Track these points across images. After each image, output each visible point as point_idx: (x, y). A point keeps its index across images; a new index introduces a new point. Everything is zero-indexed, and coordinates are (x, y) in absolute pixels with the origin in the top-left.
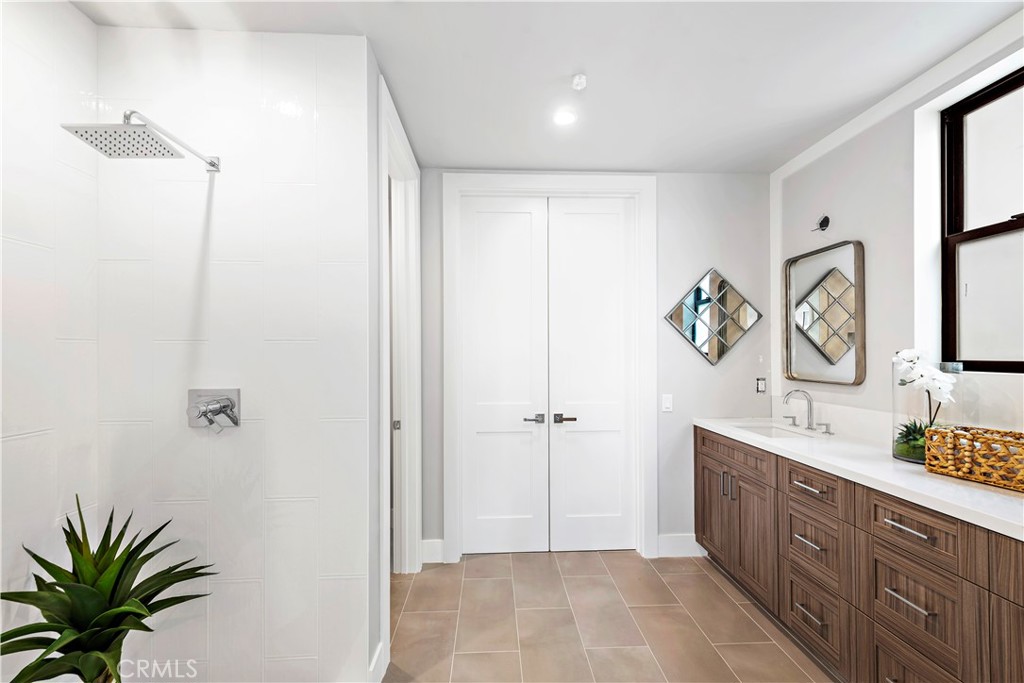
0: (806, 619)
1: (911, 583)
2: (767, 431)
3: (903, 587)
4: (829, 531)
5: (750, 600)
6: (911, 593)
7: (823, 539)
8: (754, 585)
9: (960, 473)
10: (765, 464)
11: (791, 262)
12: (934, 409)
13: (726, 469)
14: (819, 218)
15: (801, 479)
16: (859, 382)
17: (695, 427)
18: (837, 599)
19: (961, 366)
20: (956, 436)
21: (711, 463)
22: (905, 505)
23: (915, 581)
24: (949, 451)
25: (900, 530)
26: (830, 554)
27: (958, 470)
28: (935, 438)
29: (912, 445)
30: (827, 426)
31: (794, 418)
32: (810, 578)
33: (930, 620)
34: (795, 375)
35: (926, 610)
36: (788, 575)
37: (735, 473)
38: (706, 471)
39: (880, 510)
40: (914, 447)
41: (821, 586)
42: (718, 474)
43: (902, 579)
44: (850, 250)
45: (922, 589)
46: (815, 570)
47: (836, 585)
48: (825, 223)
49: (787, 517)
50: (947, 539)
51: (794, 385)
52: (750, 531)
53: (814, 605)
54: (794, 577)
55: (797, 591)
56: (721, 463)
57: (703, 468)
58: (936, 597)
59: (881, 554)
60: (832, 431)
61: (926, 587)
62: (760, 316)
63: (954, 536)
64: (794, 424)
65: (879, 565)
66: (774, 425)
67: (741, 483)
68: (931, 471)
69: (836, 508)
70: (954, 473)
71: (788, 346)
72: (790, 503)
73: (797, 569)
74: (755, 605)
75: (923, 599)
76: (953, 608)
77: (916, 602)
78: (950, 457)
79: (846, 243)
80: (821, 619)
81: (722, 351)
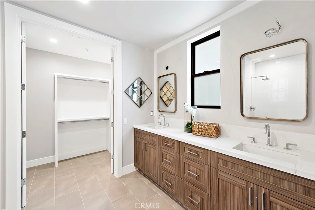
0: (167, 184)
1: (193, 167)
2: (153, 127)
3: (191, 169)
4: (173, 156)
5: (151, 181)
6: (193, 170)
7: (171, 158)
8: (152, 177)
9: (200, 135)
10: (155, 138)
11: (159, 77)
12: (192, 118)
13: (144, 141)
14: (166, 67)
15: (166, 142)
16: (175, 112)
17: (134, 128)
18: (175, 176)
19: (197, 107)
20: (199, 125)
21: (139, 140)
22: (192, 146)
24: (198, 129)
25: (191, 153)
26: (173, 162)
27: (199, 134)
28: (194, 126)
29: (189, 127)
30: (168, 124)
31: (160, 122)
32: (168, 171)
33: (197, 177)
34: (160, 110)
35: (197, 174)
36: (162, 171)
37: (146, 142)
38: (138, 142)
39: (186, 148)
40: (189, 129)
41: (171, 173)
42: (141, 143)
43: (191, 167)
44: (173, 76)
45: (196, 169)
46: (169, 168)
47: (175, 172)
48: (167, 68)
49: (161, 154)
50: (201, 154)
51: (160, 113)
52: (151, 160)
53: (169, 179)
54: (163, 172)
55: (164, 176)
56: (142, 139)
57: (137, 141)
58: (199, 170)
59: (186, 161)
60: (169, 125)
61: (196, 168)
62: (151, 93)
63: (203, 153)
64: (160, 124)
65: (185, 164)
66: (156, 125)
67: (148, 145)
68: (194, 135)
69: (175, 149)
70: (198, 135)
71: (158, 102)
72: (163, 149)
73: (164, 169)
74: (152, 182)
75: (196, 171)
76: (203, 173)
77: (194, 173)
78: (198, 131)
79: (172, 74)
80: (171, 183)
81: (141, 104)
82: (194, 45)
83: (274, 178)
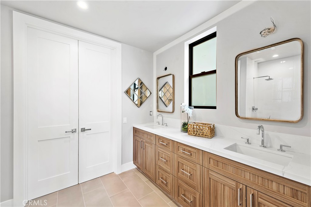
0: (162, 182)
1: (186, 167)
2: (152, 127)
3: (185, 168)
4: (168, 155)
5: (148, 179)
6: (186, 169)
7: (166, 158)
8: (149, 174)
9: (194, 135)
10: (152, 137)
11: (158, 78)
12: (189, 118)
13: (142, 140)
14: (164, 68)
15: (161, 141)
16: (173, 112)
17: (134, 127)
18: (170, 174)
19: (193, 107)
20: (194, 125)
21: (138, 139)
22: (185, 146)
23: (187, 166)
24: (192, 129)
25: (184, 153)
26: (168, 161)
27: (194, 134)
28: (190, 126)
29: (185, 127)
30: (166, 124)
31: (159, 122)
32: (163, 170)
33: (190, 176)
34: (159, 110)
35: (190, 173)
36: (158, 170)
37: (144, 141)
38: (137, 141)
39: (180, 148)
40: (185, 128)
41: (166, 172)
42: (140, 142)
43: (184, 166)
44: (171, 76)
45: (189, 168)
46: (164, 167)
47: (170, 170)
48: (166, 69)
49: (158, 152)
50: (194, 154)
51: (159, 113)
52: (148, 158)
53: (164, 177)
54: (159, 170)
55: (160, 174)
56: (141, 138)
57: (136, 140)
58: (192, 170)
59: (180, 160)
60: (167, 125)
61: (190, 167)
62: (151, 93)
63: (195, 153)
64: (159, 124)
65: (179, 163)
66: (154, 125)
67: (146, 144)
68: (189, 134)
69: (170, 148)
70: (193, 135)
71: (157, 102)
72: (159, 148)
73: (160, 168)
75: (189, 171)
76: (195, 172)
77: (187, 172)
78: (193, 131)
79: (170, 74)
80: (166, 181)
81: (141, 103)
82: (191, 46)
83: (262, 179)
